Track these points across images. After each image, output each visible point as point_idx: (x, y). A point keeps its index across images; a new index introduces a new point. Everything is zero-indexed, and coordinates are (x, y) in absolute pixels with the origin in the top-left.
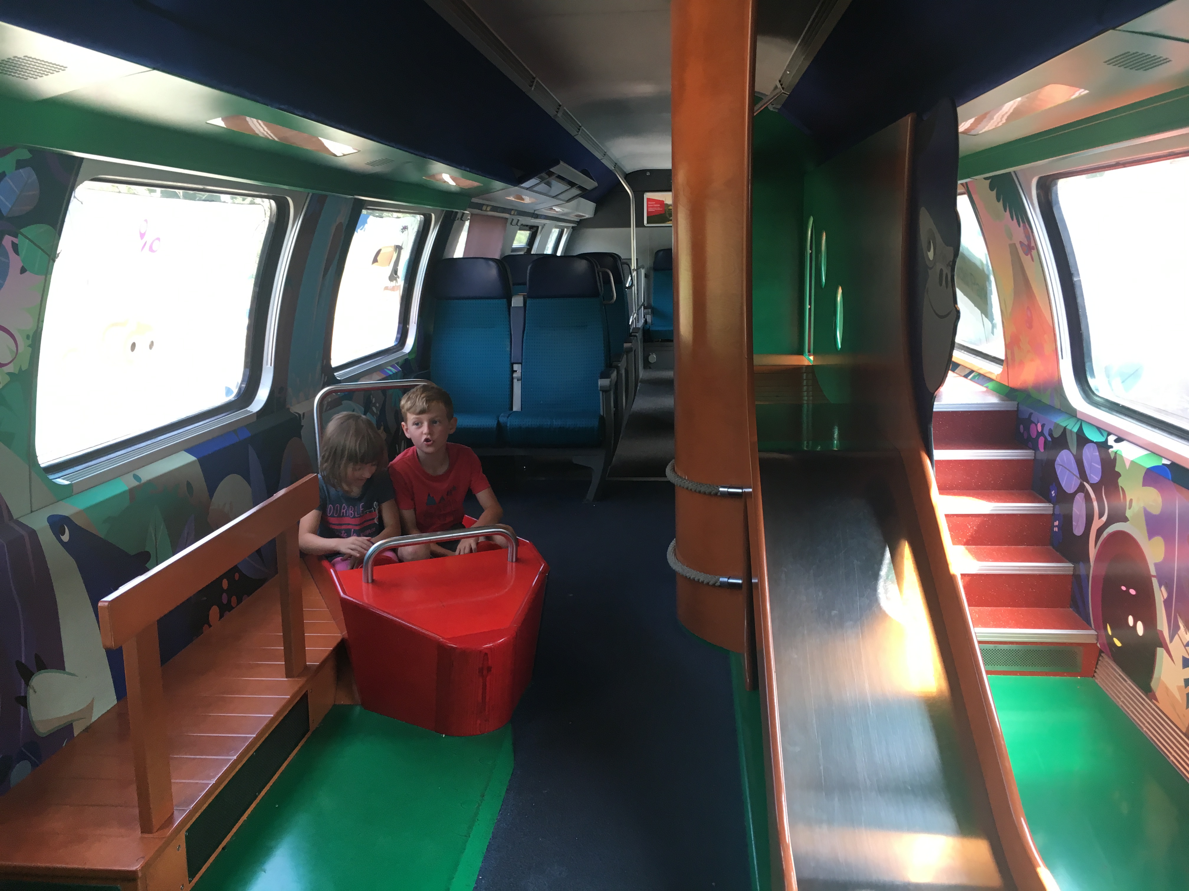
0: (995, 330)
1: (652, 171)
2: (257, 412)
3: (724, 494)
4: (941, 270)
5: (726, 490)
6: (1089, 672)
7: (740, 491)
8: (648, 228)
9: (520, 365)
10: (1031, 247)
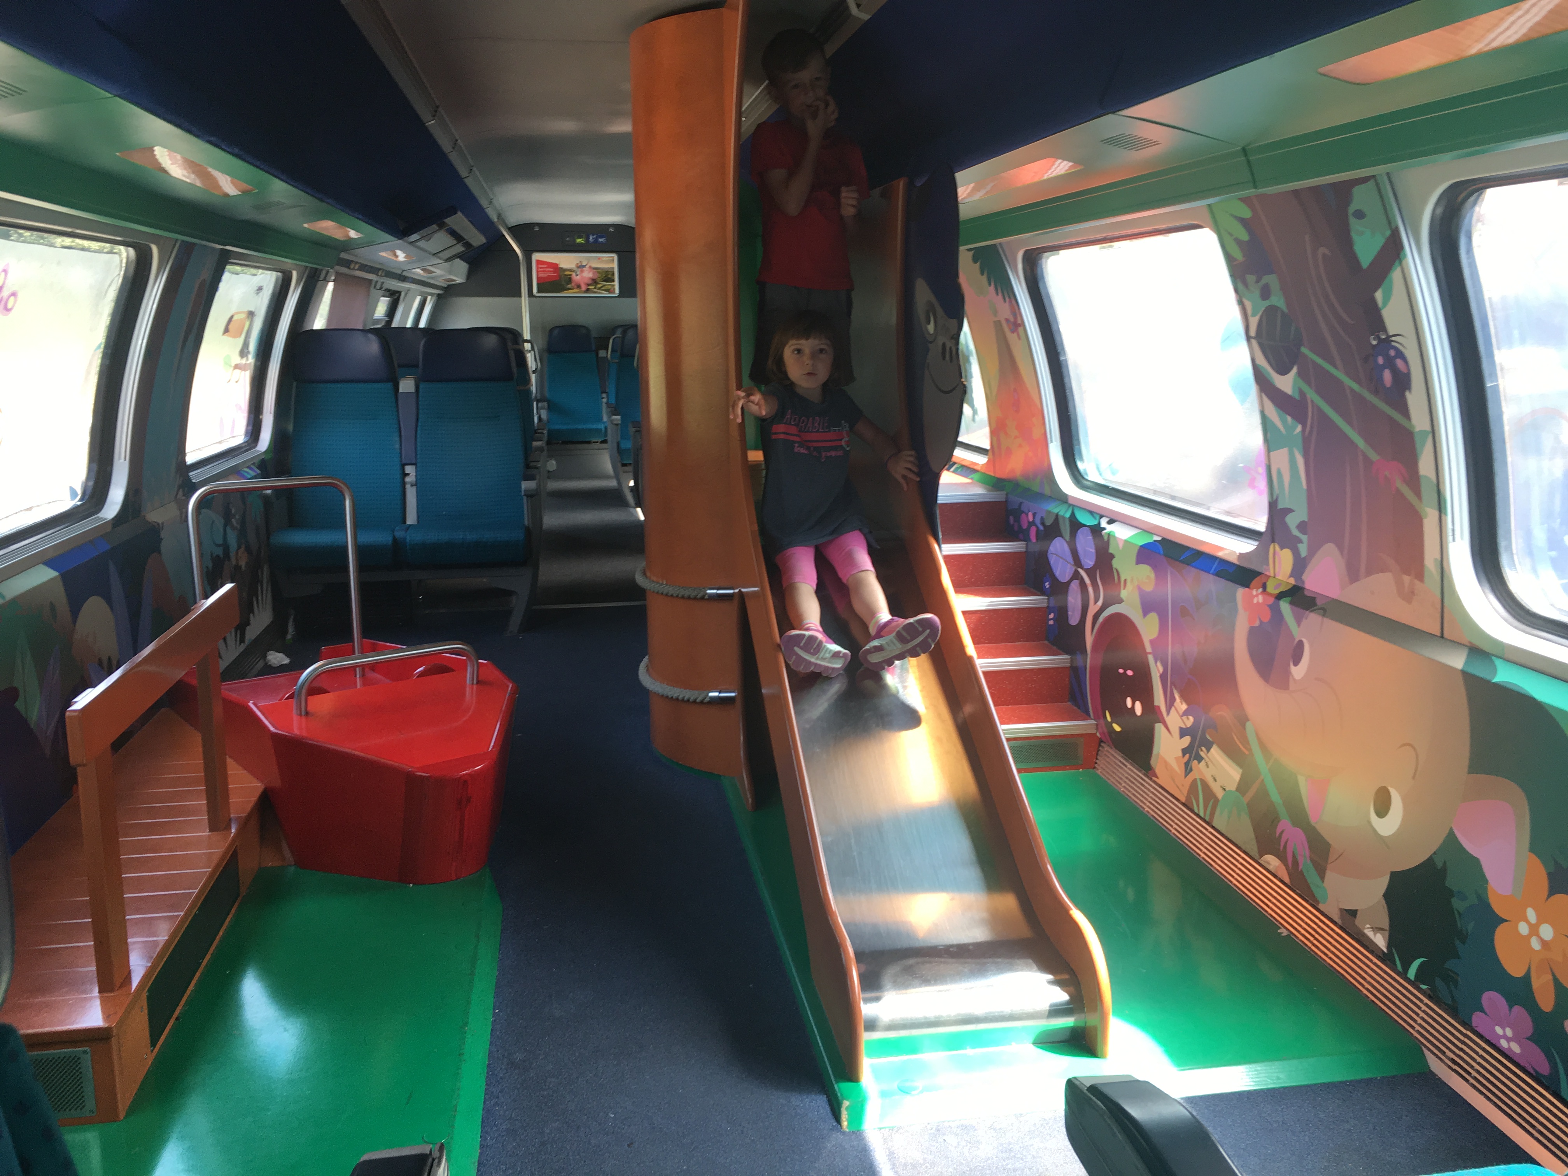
0: (976, 416)
1: (542, 226)
2: (113, 519)
3: (711, 595)
4: (944, 345)
5: (714, 591)
6: (1090, 764)
7: (731, 591)
8: (538, 299)
9: (414, 466)
10: (1017, 324)
